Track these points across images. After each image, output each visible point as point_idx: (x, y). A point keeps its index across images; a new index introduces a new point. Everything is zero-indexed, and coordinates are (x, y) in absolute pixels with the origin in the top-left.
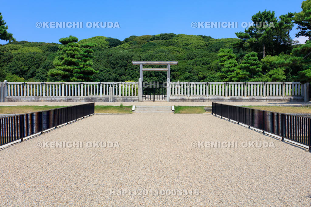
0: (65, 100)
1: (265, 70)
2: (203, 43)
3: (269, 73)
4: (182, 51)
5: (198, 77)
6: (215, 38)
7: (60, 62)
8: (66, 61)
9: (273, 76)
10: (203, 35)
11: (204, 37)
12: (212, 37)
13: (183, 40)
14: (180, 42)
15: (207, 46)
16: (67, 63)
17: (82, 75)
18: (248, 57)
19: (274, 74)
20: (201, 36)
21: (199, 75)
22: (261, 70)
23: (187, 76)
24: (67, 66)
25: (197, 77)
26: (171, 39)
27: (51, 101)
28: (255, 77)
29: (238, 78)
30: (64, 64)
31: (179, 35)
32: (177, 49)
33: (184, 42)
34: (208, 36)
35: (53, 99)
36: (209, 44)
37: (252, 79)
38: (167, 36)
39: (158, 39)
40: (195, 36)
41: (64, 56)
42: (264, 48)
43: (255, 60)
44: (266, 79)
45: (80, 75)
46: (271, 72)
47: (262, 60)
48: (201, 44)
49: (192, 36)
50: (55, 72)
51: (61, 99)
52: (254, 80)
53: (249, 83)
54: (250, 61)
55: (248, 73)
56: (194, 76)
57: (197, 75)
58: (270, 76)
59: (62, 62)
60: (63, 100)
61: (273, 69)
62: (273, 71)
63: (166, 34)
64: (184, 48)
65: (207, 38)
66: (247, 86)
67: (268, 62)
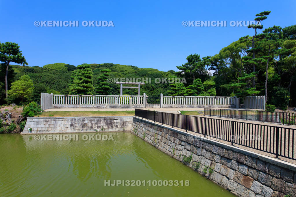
0: (96, 107)
1: (206, 89)
2: (133, 71)
3: (208, 91)
4: (122, 76)
5: (135, 92)
6: (140, 68)
7: (80, 81)
8: (84, 80)
9: (211, 93)
10: (133, 66)
11: (133, 67)
12: (138, 67)
13: (120, 68)
14: (118, 69)
15: (136, 73)
16: (85, 82)
17: (102, 90)
18: (196, 81)
19: (211, 92)
20: (131, 66)
21: (135, 91)
22: (204, 89)
23: (128, 92)
24: (85, 84)
25: (133, 93)
26: (111, 67)
27: (86, 108)
28: (201, 93)
29: (188, 94)
30: (83, 82)
31: (116, 65)
32: (118, 74)
33: (121, 69)
34: (136, 66)
35: (88, 106)
36: (137, 71)
37: (199, 95)
38: (109, 65)
39: (103, 67)
40: (127, 66)
41: (82, 77)
42: (194, 76)
43: (200, 83)
44: (206, 95)
45: (101, 90)
46: (209, 91)
47: (203, 83)
48: (132, 71)
49: (125, 66)
50: (77, 88)
51: (93, 106)
52: (200, 95)
53: (197, 97)
54: (197, 84)
55: (196, 91)
56: (132, 92)
57: (134, 91)
58: (209, 93)
59: (81, 82)
60: (95, 107)
61: (211, 89)
62: (211, 90)
63: (108, 64)
64: (122, 73)
65: (136, 68)
66: (206, 99)
67: (207, 85)
